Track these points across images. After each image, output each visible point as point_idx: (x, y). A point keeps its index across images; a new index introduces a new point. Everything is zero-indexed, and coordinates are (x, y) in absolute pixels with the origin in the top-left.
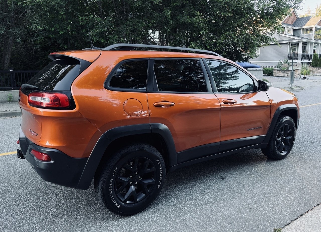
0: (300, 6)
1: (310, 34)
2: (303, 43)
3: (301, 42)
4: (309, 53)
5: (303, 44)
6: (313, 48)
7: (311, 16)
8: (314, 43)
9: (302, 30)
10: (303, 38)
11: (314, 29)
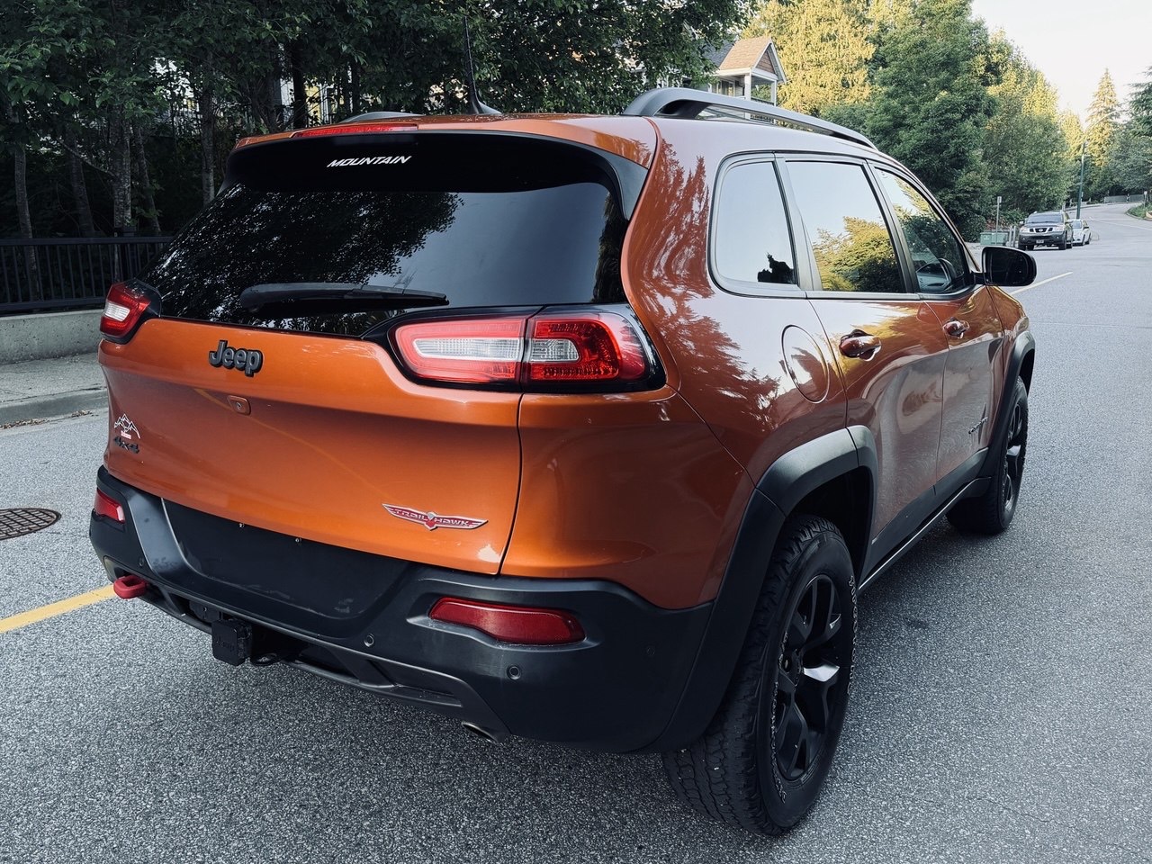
11: (748, 81)
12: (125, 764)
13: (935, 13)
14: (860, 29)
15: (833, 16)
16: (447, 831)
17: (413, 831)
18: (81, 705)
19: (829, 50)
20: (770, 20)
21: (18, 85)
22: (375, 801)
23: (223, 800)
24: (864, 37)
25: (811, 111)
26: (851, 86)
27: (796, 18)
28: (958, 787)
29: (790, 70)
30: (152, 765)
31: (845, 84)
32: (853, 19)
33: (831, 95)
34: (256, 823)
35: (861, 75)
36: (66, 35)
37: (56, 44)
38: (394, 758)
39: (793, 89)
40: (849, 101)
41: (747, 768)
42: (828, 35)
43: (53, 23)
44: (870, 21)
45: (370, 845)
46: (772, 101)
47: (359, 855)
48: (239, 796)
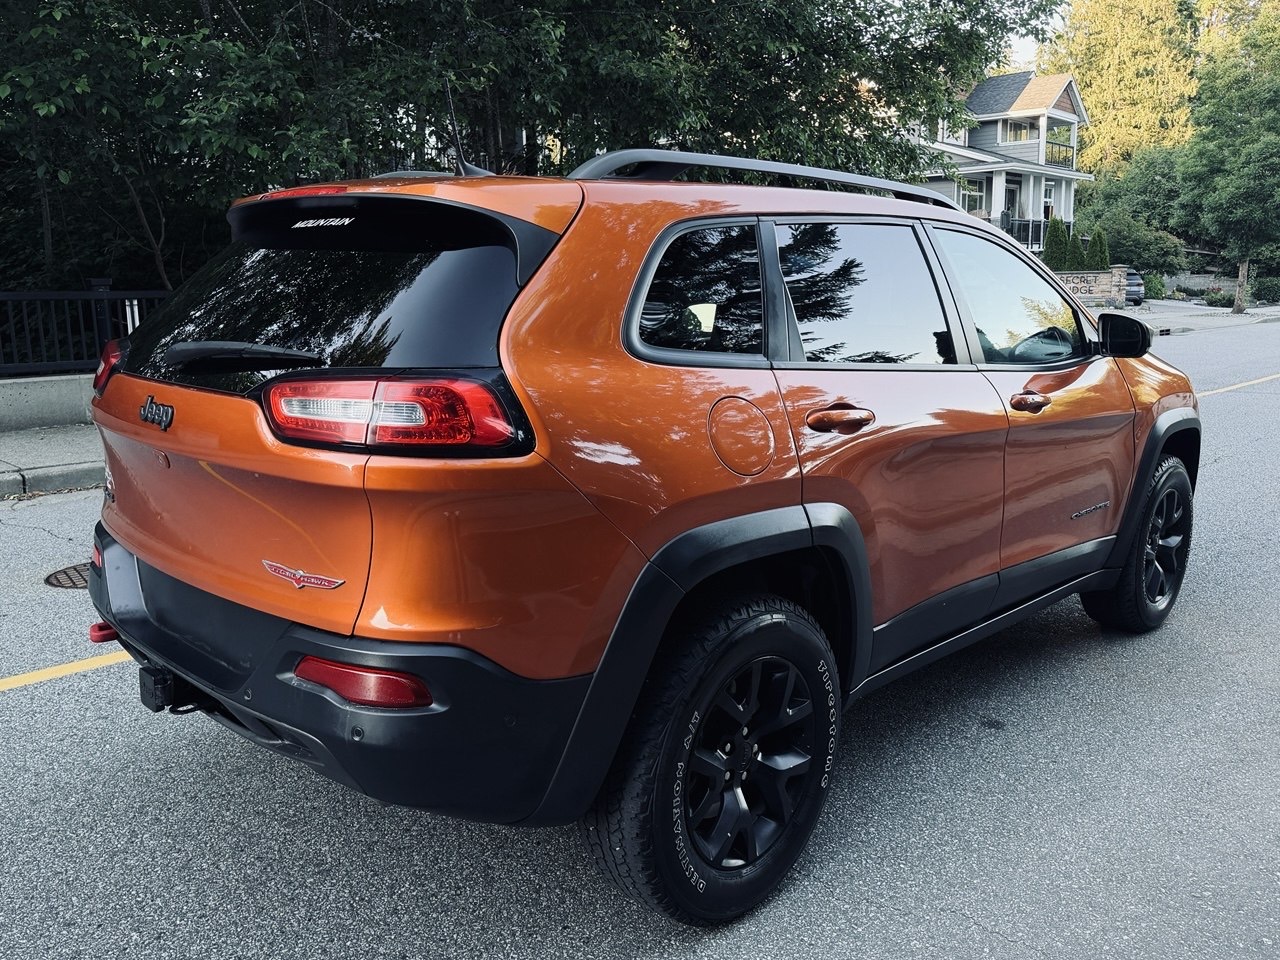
0: (1046, 28)
1: (1029, 142)
2: (1010, 178)
3: (999, 172)
4: (1030, 216)
5: (1008, 181)
6: (1043, 200)
7: (1029, 73)
8: (1047, 180)
9: (1000, 125)
10: (1007, 159)
11: (1043, 123)
12: (120, 804)
13: (1262, 44)
14: (1183, 62)
15: (1151, 48)
16: (384, 895)
17: (350, 892)
18: (108, 746)
19: (1145, 87)
20: (1077, 55)
21: (210, 138)
22: (330, 860)
23: (189, 846)
24: (1188, 71)
25: (1122, 155)
26: (1170, 127)
27: (1107, 52)
28: (937, 897)
29: (1099, 110)
30: (142, 807)
31: (1163, 124)
32: (1175, 52)
33: (1146, 136)
34: (208, 870)
35: (1182, 114)
36: (255, 88)
37: (244, 98)
38: (370, 821)
39: (1102, 130)
40: (1167, 144)
41: (643, 850)
42: (1145, 70)
43: (243, 77)
44: (1197, 54)
45: (303, 900)
46: (1071, 145)
47: (287, 909)
48: (206, 843)
